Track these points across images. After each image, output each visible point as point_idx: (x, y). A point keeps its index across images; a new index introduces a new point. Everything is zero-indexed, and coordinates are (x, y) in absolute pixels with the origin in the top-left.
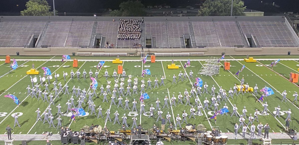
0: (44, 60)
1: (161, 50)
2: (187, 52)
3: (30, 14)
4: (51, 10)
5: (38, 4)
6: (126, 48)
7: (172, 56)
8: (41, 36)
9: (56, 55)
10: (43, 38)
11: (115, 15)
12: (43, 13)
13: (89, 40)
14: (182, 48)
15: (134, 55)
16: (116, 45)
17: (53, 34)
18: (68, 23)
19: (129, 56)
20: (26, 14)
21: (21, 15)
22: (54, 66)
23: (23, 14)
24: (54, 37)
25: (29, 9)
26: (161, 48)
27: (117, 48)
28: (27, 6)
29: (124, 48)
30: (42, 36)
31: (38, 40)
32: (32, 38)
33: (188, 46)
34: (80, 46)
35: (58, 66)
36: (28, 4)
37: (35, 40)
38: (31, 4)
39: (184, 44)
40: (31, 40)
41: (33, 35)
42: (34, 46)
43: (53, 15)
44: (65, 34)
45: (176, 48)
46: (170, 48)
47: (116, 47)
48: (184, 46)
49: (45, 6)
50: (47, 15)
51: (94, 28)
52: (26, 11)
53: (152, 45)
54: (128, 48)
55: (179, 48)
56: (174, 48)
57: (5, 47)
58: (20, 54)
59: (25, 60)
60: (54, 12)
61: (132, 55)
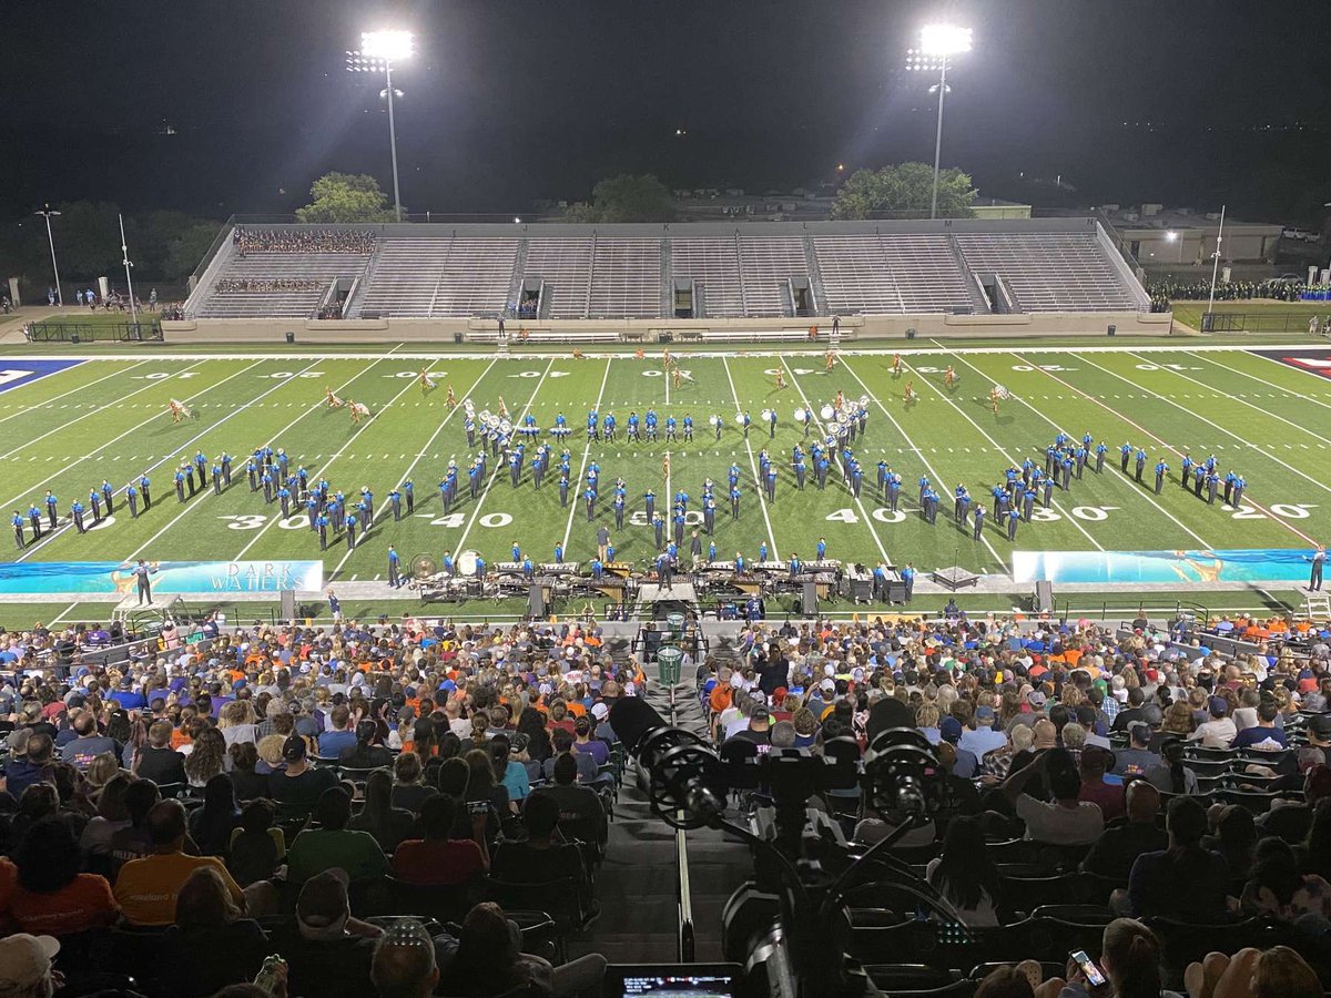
0: (370, 356)
1: (724, 322)
2: (798, 327)
3: (325, 217)
4: (388, 205)
5: (347, 188)
6: (616, 318)
7: (755, 342)
8: (359, 282)
9: (405, 340)
10: (365, 291)
11: (580, 218)
12: (363, 213)
13: (502, 296)
14: (786, 315)
15: (638, 340)
16: (587, 311)
17: (397, 277)
18: (441, 245)
19: (626, 343)
20: (311, 219)
21: (298, 221)
22: (400, 375)
23: (303, 218)
24: (399, 286)
25: (322, 203)
26: (722, 316)
27: (589, 318)
28: (317, 194)
29: (610, 317)
30: (363, 283)
31: (350, 295)
32: (332, 289)
33: (804, 309)
34: (476, 314)
35: (413, 374)
36: (319, 187)
37: (341, 295)
38: (326, 187)
39: (791, 305)
40: (329, 295)
41: (335, 282)
42: (338, 315)
43: (393, 220)
44: (431, 277)
45: (767, 316)
46: (750, 316)
47: (586, 314)
48: (792, 310)
49: (371, 194)
50: (375, 221)
51: (519, 258)
52: (312, 209)
53: (694, 309)
54: (622, 317)
55: (776, 316)
56: (761, 316)
57: (251, 317)
58: (296, 340)
59: (311, 357)
60: (398, 212)
61: (633, 340)
